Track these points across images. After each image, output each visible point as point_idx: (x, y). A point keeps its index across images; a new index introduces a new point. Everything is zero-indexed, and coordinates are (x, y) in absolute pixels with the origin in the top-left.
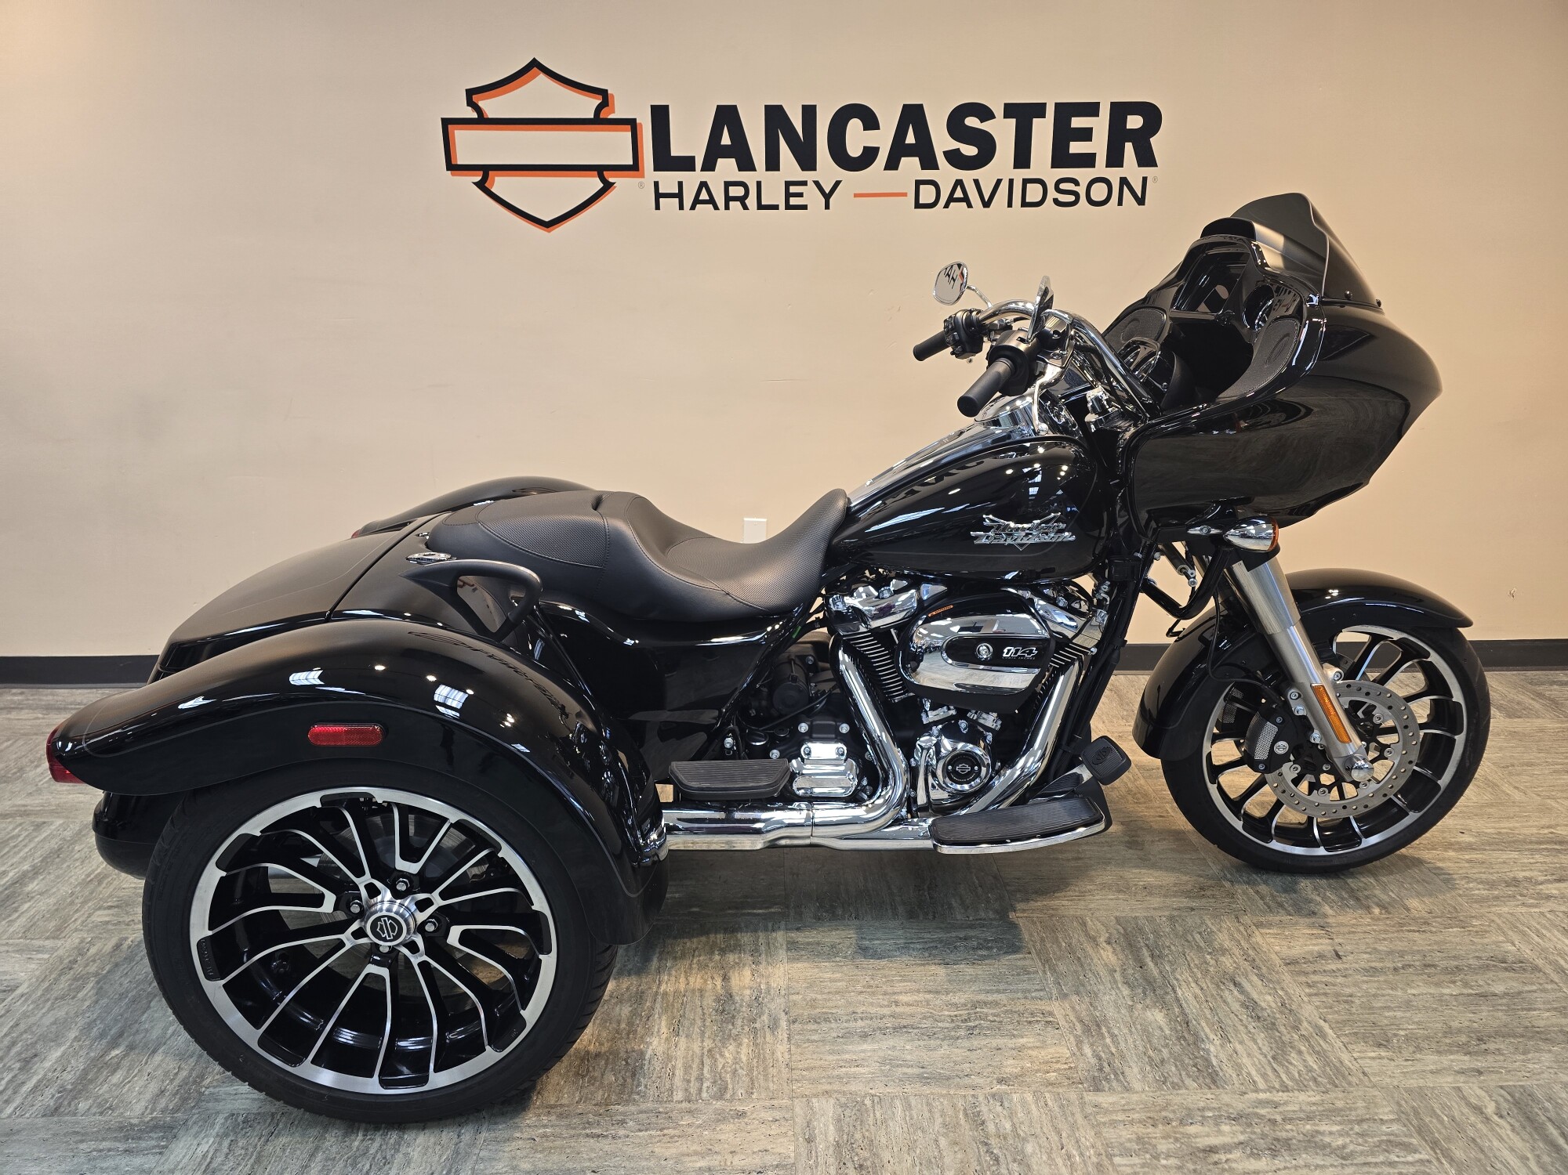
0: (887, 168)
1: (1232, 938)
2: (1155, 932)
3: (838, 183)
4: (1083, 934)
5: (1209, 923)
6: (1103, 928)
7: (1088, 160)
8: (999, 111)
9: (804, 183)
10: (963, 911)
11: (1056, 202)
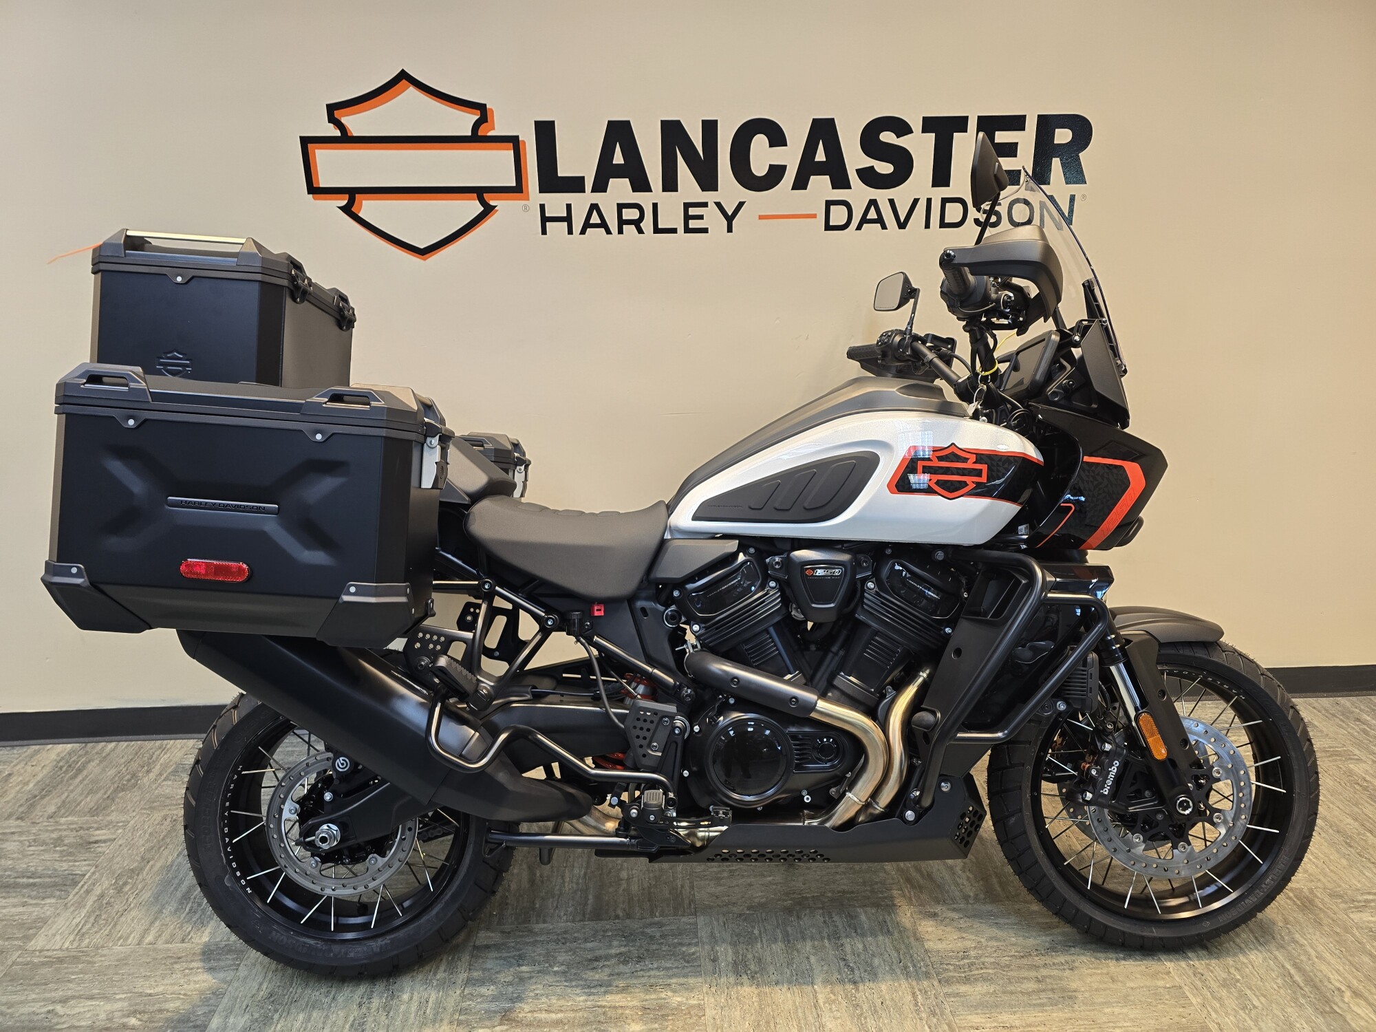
0: (795, 187)
7: (1012, 178)
8: (917, 125)
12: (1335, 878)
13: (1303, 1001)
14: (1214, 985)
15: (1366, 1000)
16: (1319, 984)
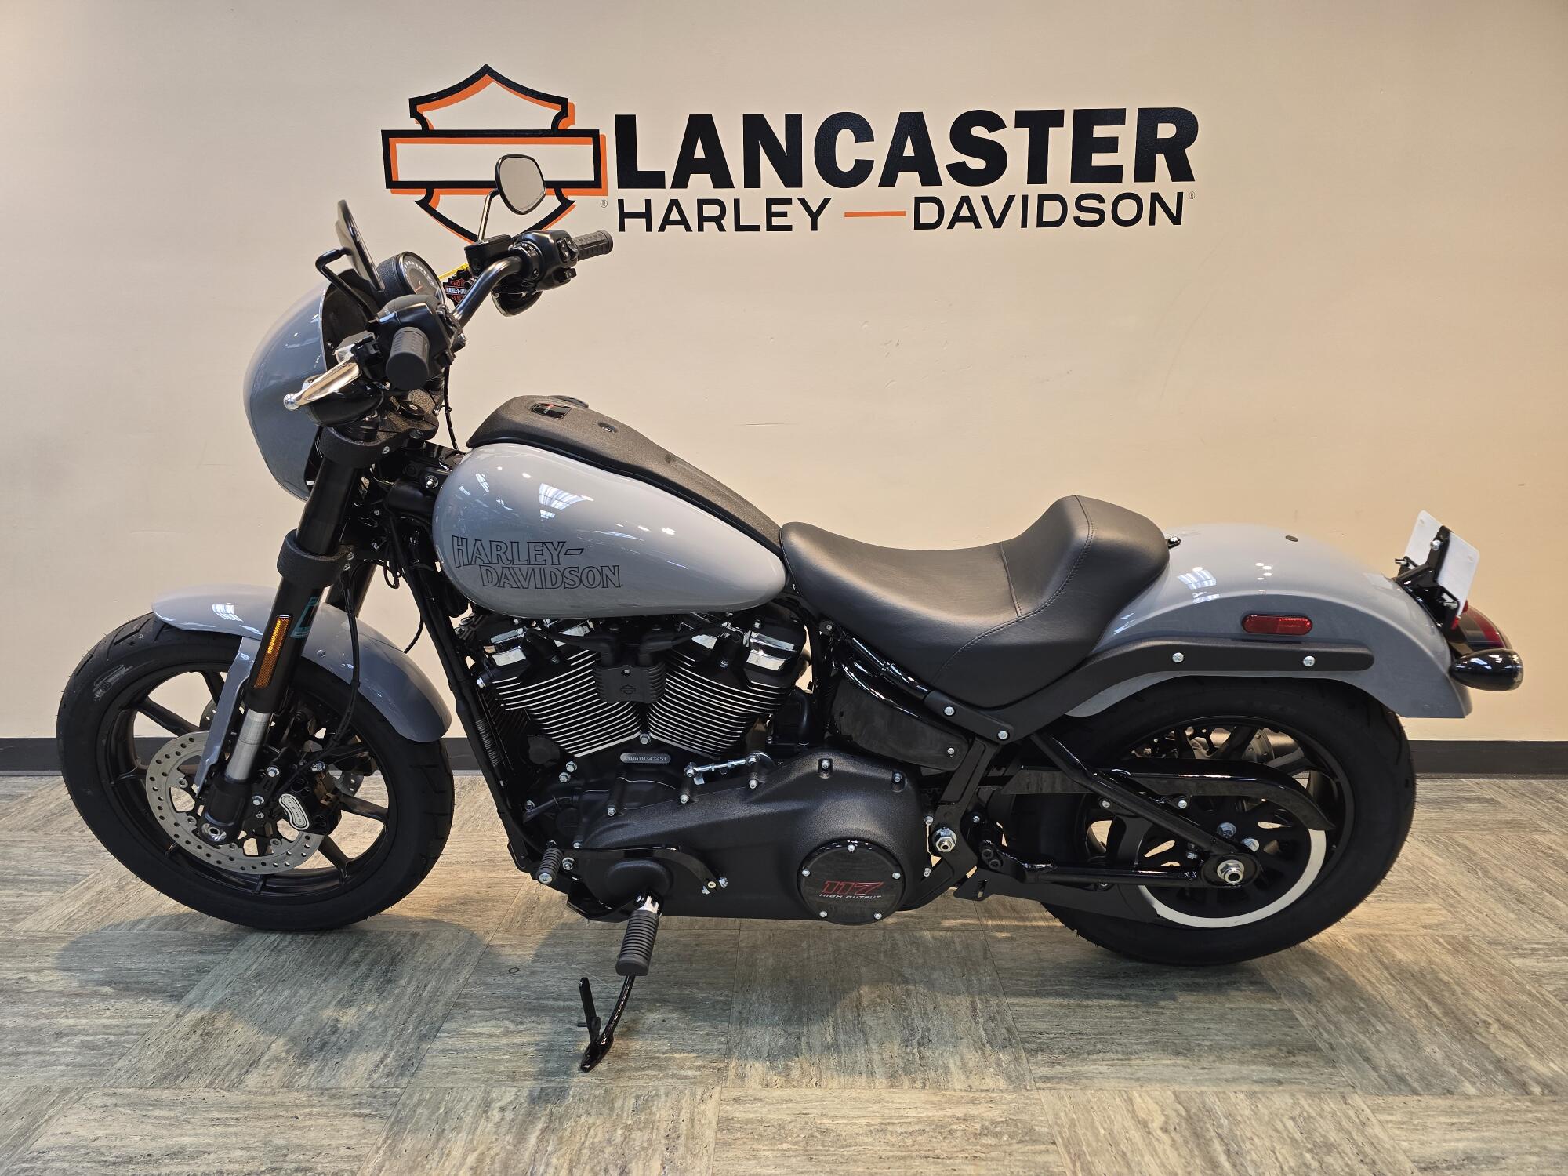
0: (881, 185)
1: (1340, 1128)
2: (1229, 1115)
3: (826, 201)
4: (1128, 1116)
5: (1303, 1102)
6: (1157, 1107)
7: (1113, 174)
8: (1009, 119)
9: (788, 201)
10: (963, 1077)
11: (1078, 221)
12: (1499, 929)
13: (1439, 1030)
14: (1331, 1011)
15: (1517, 1032)
16: (1460, 1016)
